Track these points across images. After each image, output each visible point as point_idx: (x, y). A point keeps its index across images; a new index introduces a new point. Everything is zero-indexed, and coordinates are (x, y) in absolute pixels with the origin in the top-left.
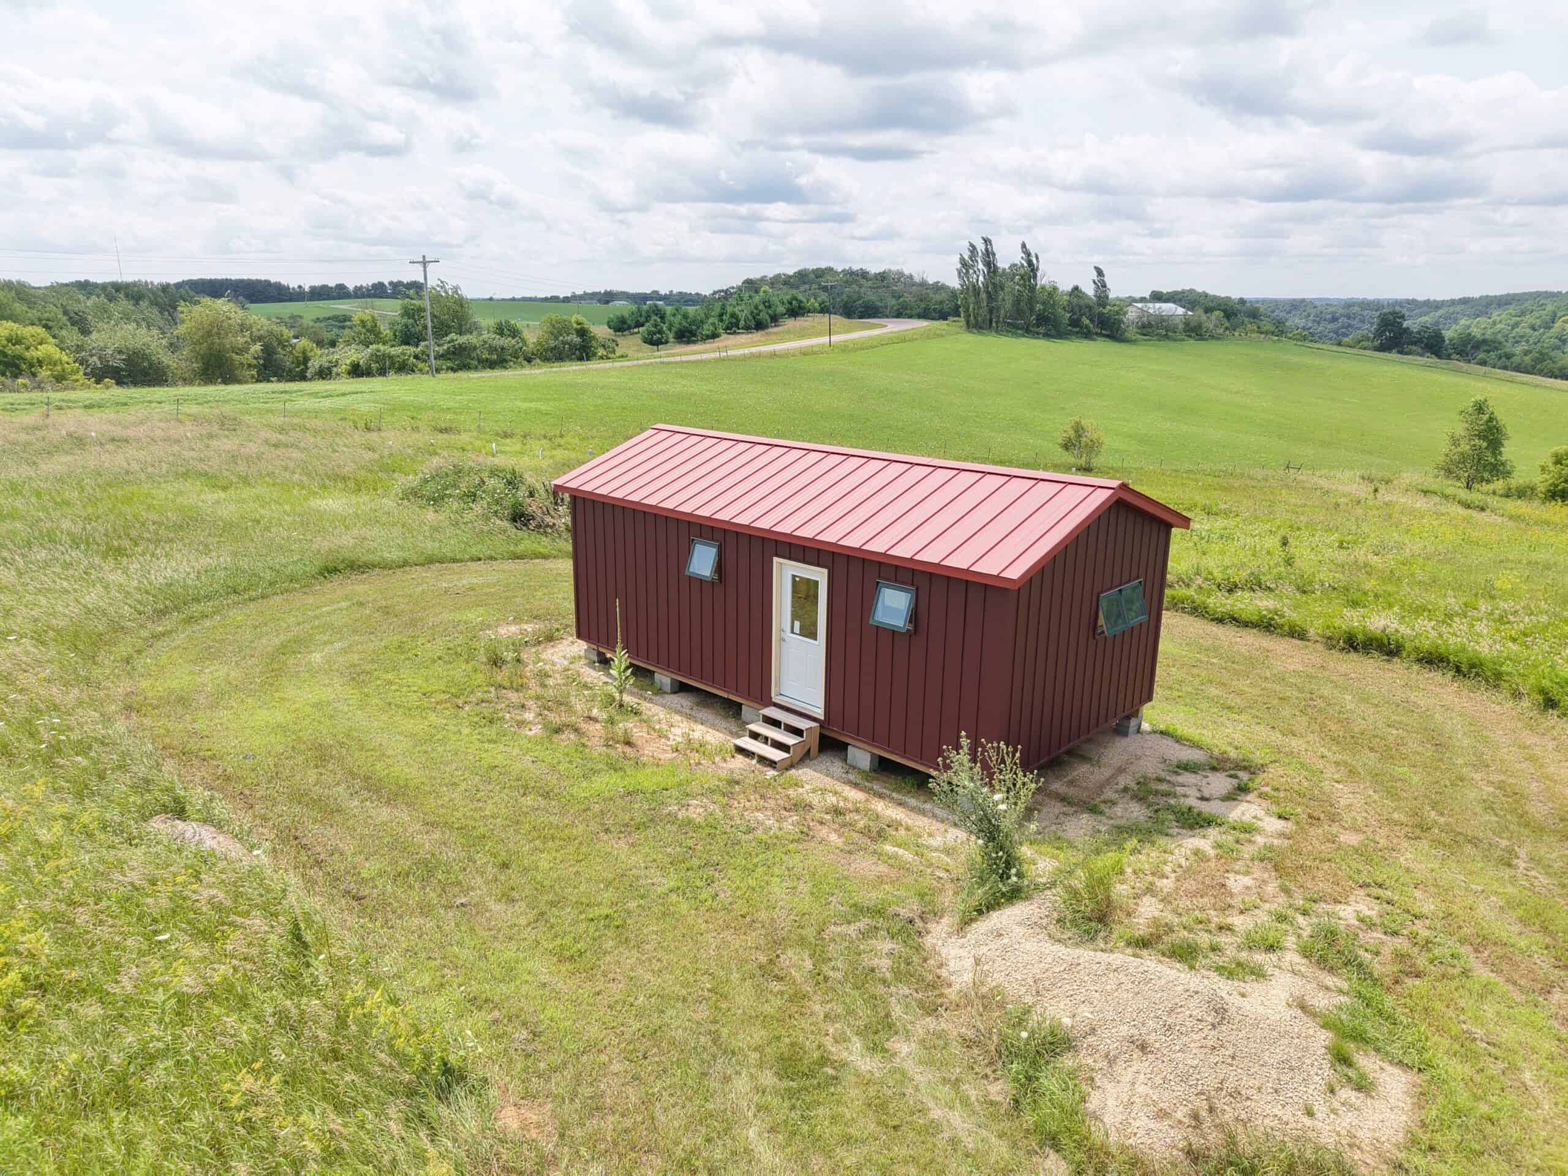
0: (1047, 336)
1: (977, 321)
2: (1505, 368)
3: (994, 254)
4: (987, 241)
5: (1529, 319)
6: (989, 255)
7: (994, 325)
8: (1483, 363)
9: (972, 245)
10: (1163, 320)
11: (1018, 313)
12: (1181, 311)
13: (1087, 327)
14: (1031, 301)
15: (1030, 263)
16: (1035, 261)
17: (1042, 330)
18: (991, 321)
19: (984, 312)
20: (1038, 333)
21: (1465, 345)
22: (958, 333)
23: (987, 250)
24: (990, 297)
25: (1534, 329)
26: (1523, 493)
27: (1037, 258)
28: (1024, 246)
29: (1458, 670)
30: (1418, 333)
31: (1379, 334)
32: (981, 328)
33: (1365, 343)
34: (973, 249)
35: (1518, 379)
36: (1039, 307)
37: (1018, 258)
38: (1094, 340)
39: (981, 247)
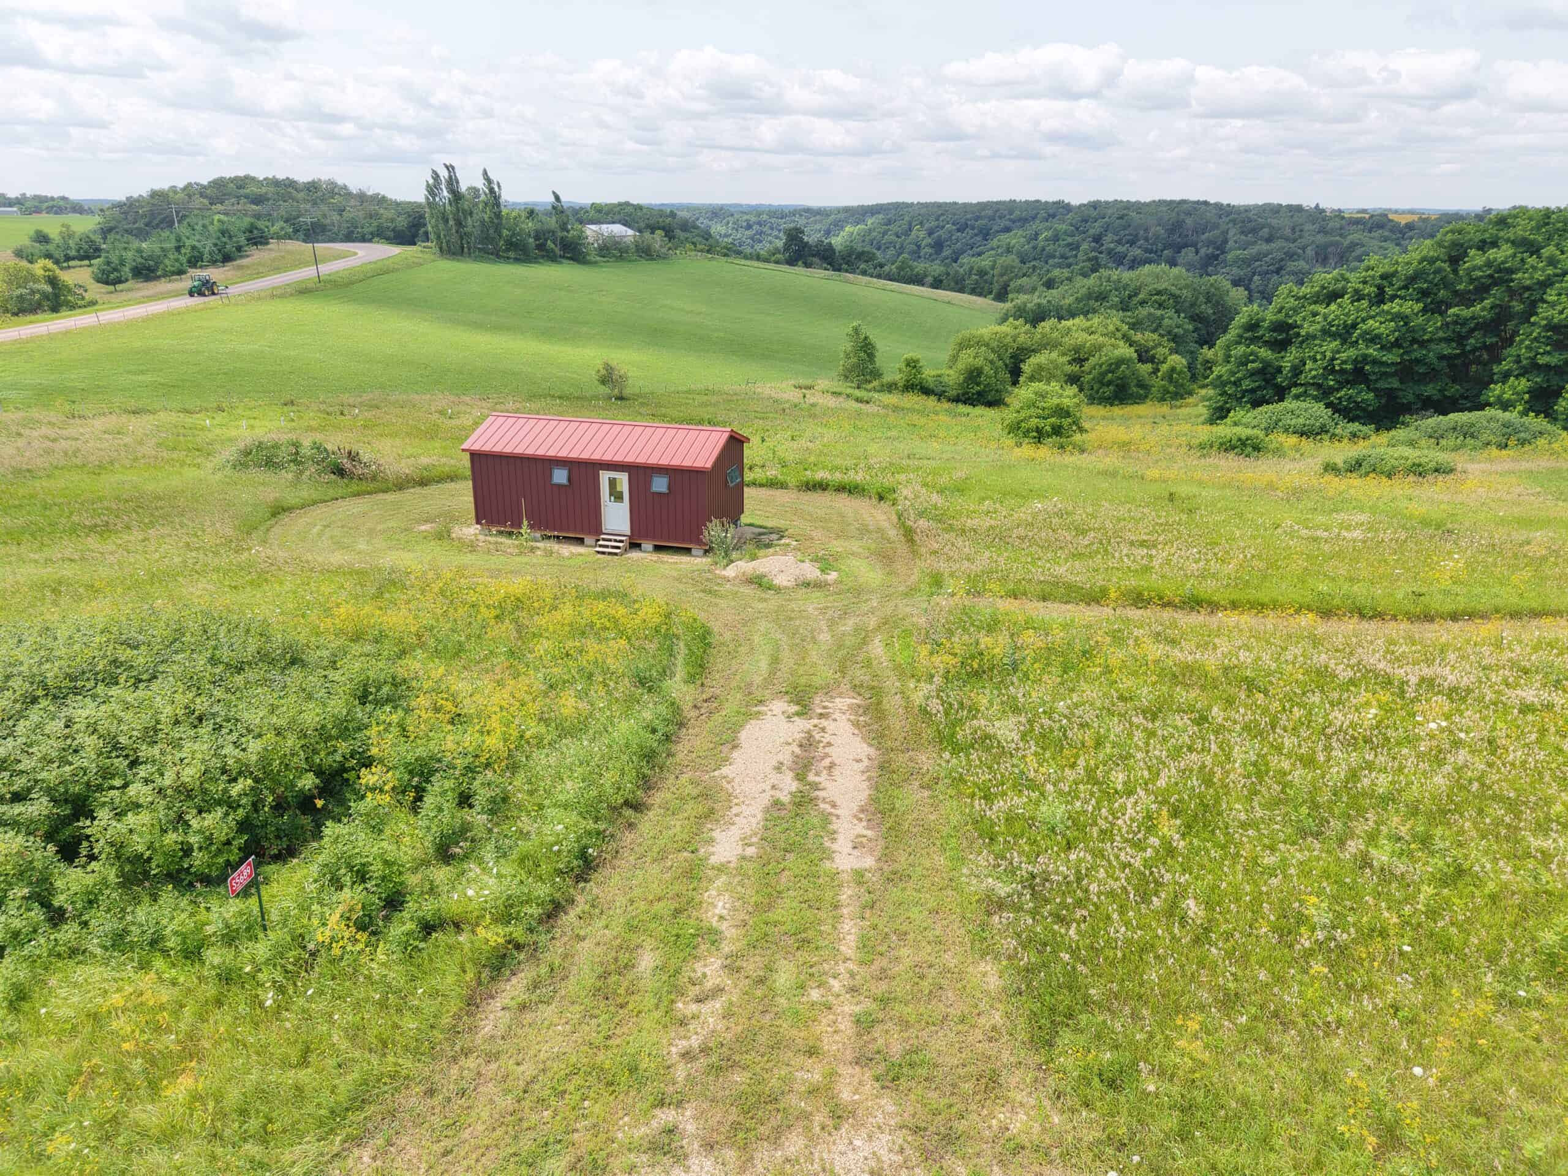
0: (517, 260)
1: (449, 247)
2: (879, 276)
3: (457, 182)
4: (450, 168)
5: (894, 228)
6: (452, 182)
7: (466, 250)
8: (864, 273)
9: (434, 172)
10: (617, 243)
11: (486, 239)
12: (630, 232)
13: (553, 251)
14: (498, 228)
15: (492, 190)
16: (496, 189)
17: (512, 254)
18: (463, 248)
19: (454, 238)
20: (508, 258)
21: (850, 255)
22: (434, 261)
23: (450, 177)
24: (459, 224)
25: (898, 237)
26: (890, 388)
27: (499, 186)
28: (485, 173)
29: (850, 491)
30: (816, 246)
31: (787, 247)
32: (454, 254)
33: (779, 256)
34: (436, 176)
35: (888, 287)
36: (505, 232)
37: (480, 184)
38: (561, 263)
39: (444, 174)
